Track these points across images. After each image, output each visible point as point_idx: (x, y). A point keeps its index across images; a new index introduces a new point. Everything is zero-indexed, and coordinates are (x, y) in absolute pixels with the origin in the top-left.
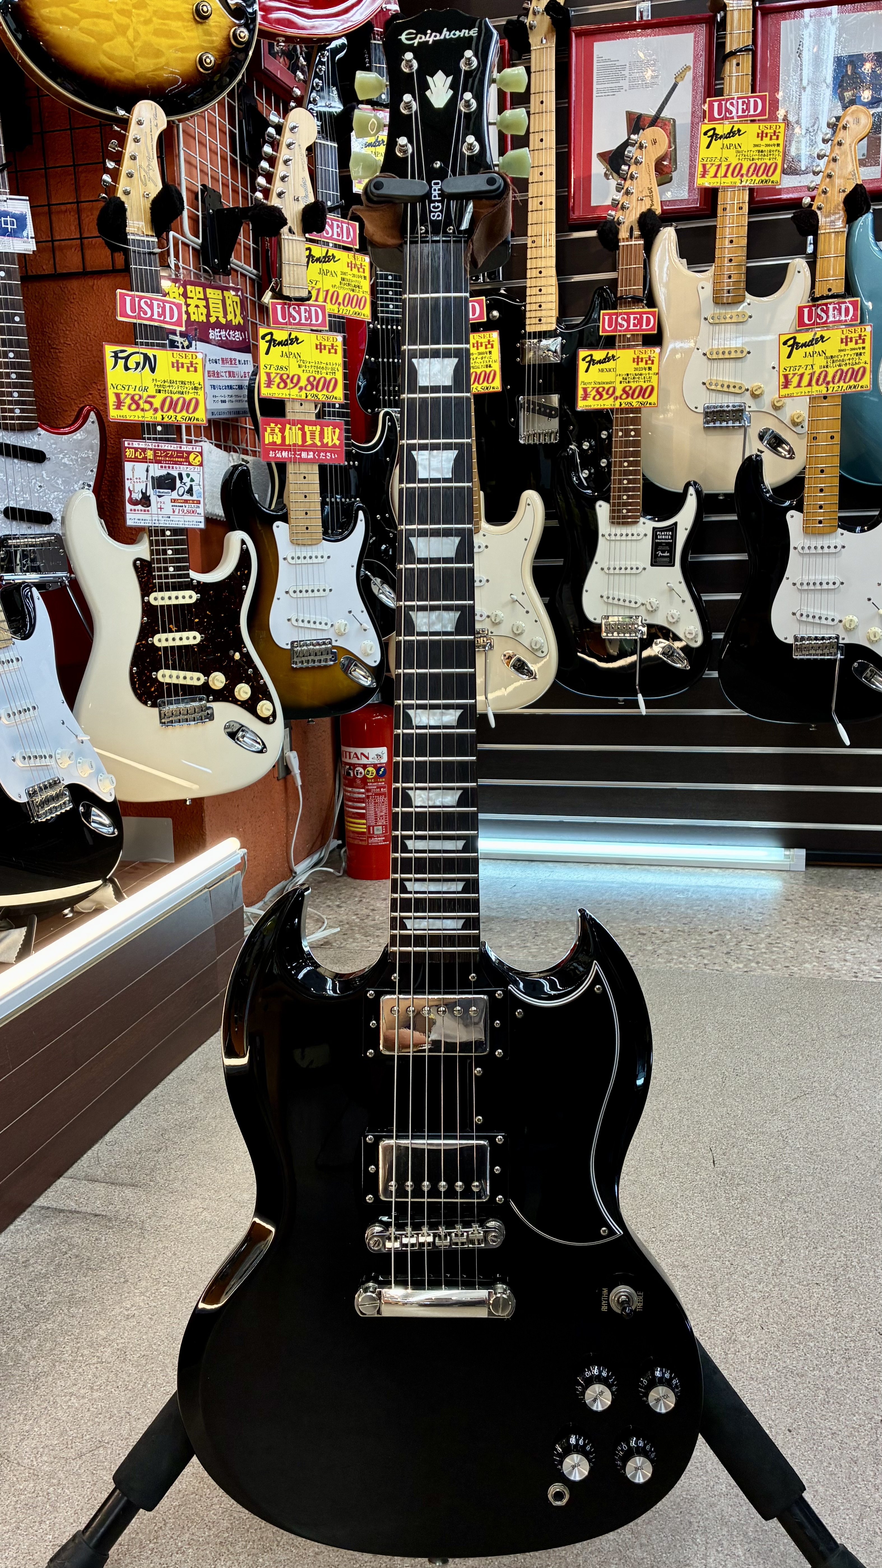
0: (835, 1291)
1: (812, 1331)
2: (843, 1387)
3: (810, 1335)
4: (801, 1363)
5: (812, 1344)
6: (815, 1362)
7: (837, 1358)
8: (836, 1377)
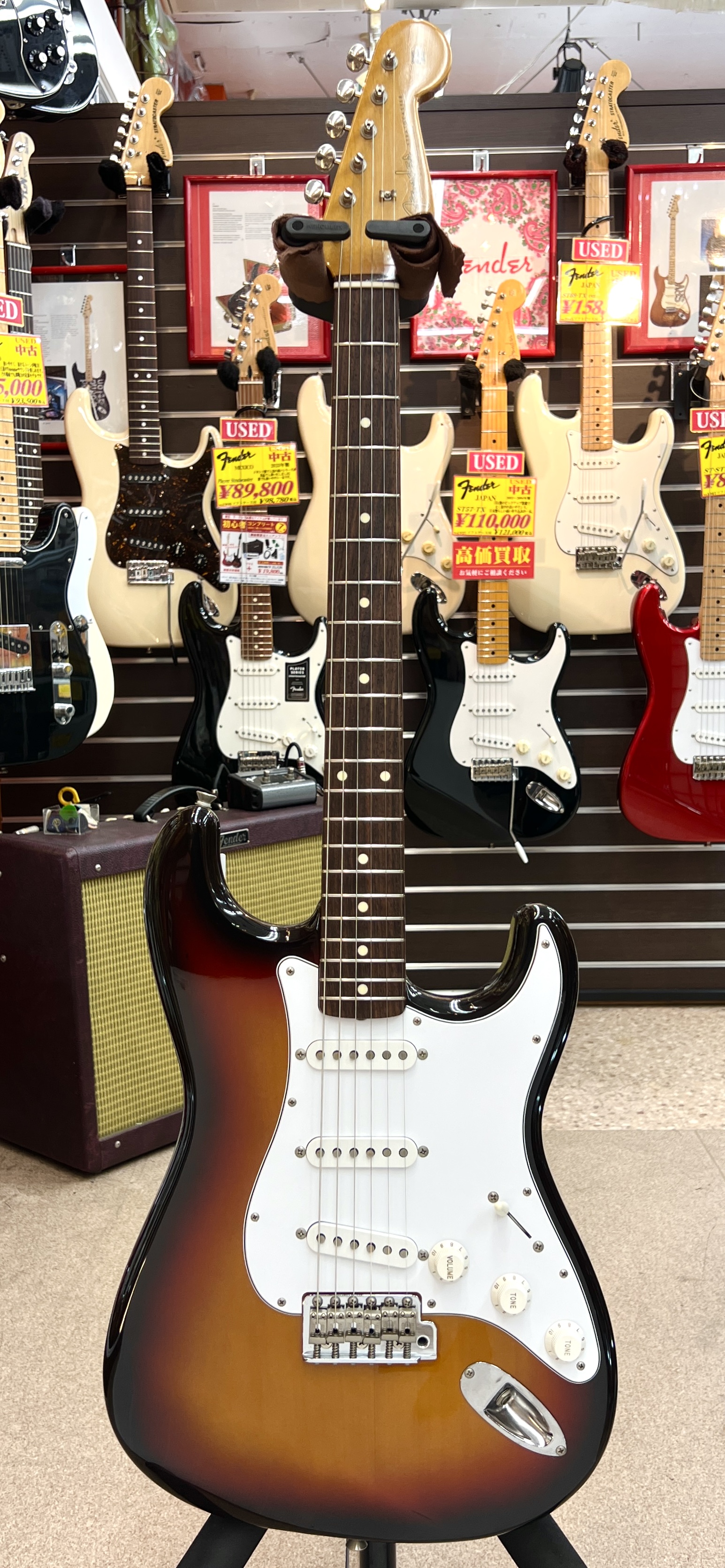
0: (624, 1445)
1: (611, 1485)
2: (650, 1533)
3: (610, 1489)
4: (608, 1517)
5: (614, 1498)
6: (621, 1514)
7: (639, 1508)
8: (642, 1525)
